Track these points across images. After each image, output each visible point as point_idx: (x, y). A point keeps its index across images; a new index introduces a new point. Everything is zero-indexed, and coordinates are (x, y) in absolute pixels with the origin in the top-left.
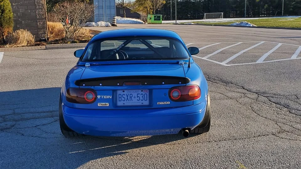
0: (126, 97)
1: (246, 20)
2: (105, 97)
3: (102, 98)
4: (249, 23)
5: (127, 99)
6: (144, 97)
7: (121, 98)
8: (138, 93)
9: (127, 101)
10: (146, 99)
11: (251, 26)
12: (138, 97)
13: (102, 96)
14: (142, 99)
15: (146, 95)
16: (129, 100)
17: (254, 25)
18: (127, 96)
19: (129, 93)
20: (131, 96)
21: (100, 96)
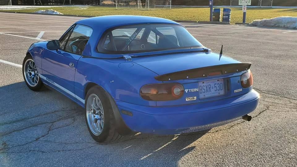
0: (205, 88)
1: (52, 8)
2: (192, 90)
3: (190, 91)
4: (56, 11)
5: (207, 90)
6: (220, 86)
7: (202, 90)
8: (215, 83)
9: (206, 92)
10: (222, 89)
11: (58, 14)
12: (215, 87)
13: (190, 90)
14: (219, 89)
15: (221, 84)
16: (208, 91)
17: (61, 14)
18: (207, 87)
19: (208, 84)
20: (210, 87)
21: (187, 90)
